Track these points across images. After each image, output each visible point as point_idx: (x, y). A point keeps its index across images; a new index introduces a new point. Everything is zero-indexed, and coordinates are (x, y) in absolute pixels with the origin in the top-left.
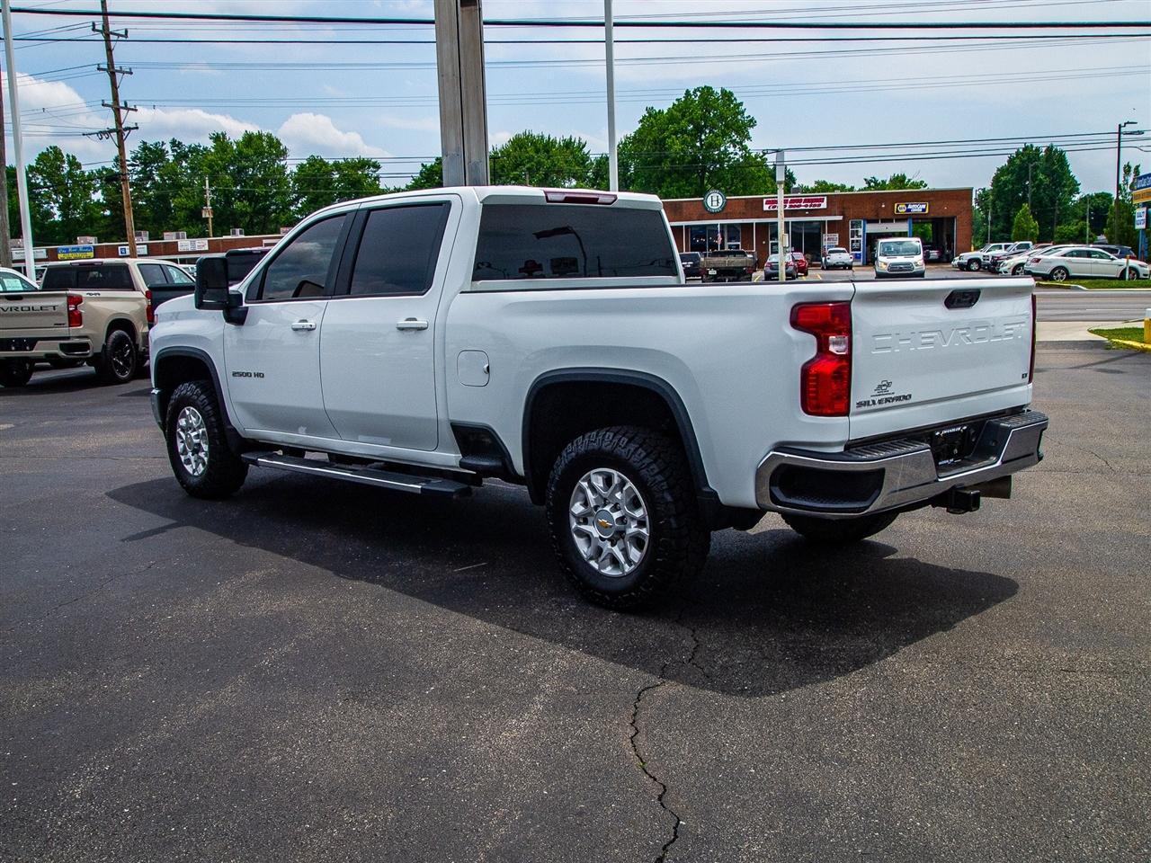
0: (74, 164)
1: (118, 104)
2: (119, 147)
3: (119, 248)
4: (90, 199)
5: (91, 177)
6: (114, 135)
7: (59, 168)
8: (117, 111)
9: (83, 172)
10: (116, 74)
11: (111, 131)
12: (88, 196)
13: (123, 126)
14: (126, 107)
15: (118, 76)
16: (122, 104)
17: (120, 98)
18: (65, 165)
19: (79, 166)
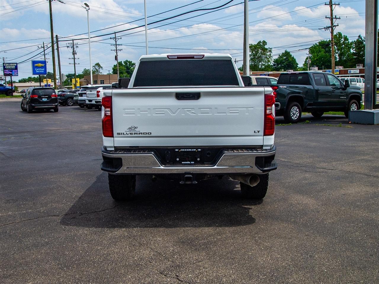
0: (346, 39)
1: (333, 17)
2: (331, 33)
3: (349, 70)
4: (350, 52)
5: (352, 43)
6: (330, 29)
7: (340, 41)
8: (332, 19)
9: (349, 42)
10: (333, 5)
11: (329, 27)
12: (350, 50)
13: (334, 25)
14: (336, 18)
15: (333, 6)
16: (334, 17)
17: (333, 14)
18: (343, 39)
19: (348, 40)
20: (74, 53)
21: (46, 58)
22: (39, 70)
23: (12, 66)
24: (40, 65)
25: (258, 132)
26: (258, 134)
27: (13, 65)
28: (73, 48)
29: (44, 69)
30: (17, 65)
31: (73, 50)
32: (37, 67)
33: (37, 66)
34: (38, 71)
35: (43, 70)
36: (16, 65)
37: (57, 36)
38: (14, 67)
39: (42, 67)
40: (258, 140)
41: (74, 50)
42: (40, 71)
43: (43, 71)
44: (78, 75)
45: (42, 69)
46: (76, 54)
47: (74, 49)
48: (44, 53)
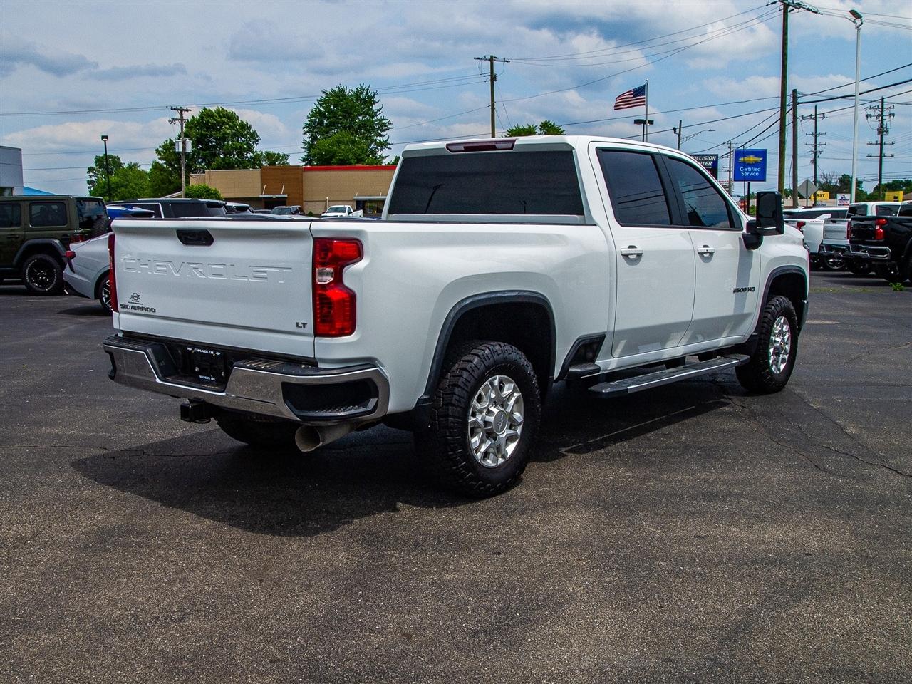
20: (882, 131)
21: (818, 143)
22: (747, 171)
23: (706, 161)
24: (752, 159)
25: (304, 325)
26: (302, 330)
27: (709, 158)
28: (882, 118)
29: (759, 169)
30: (717, 159)
31: (879, 123)
32: (745, 164)
33: (744, 162)
34: (746, 174)
35: (757, 172)
36: (714, 158)
37: (795, 91)
38: (711, 163)
39: (755, 164)
40: (303, 345)
41: (882, 122)
42: (751, 172)
43: (757, 174)
44: (886, 182)
45: (755, 169)
46: (887, 132)
47: (882, 120)
48: (816, 132)
